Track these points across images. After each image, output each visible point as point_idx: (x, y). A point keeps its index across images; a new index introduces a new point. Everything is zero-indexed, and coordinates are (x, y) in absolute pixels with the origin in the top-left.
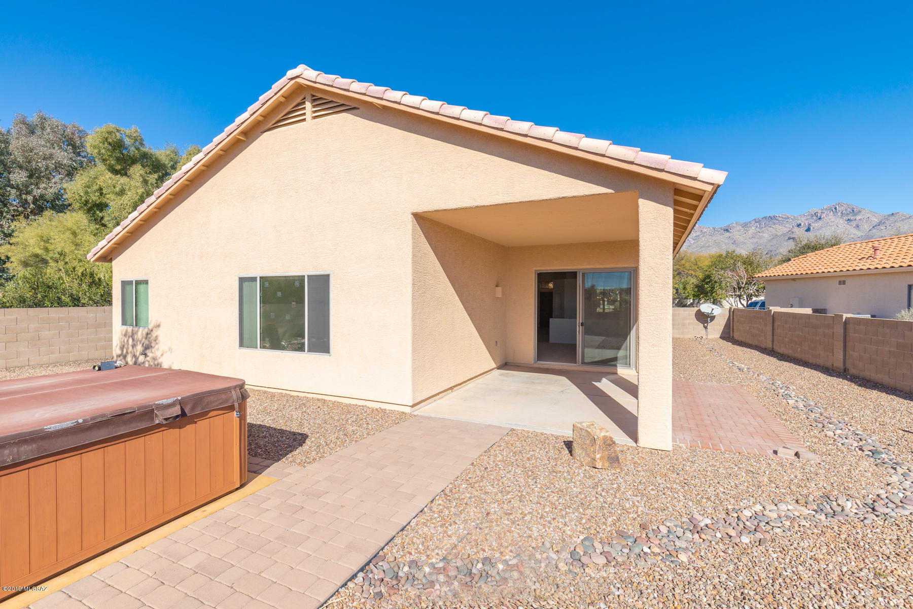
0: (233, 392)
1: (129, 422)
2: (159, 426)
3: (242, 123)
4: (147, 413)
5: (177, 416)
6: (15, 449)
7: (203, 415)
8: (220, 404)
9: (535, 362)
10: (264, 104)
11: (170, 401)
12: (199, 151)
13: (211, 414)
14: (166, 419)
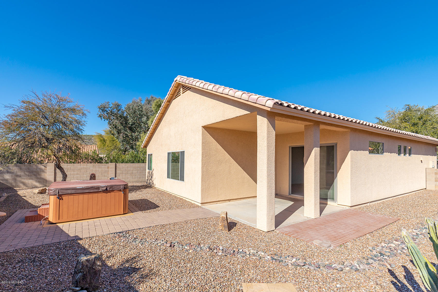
0: (122, 186)
1: (93, 189)
2: (100, 191)
3: (167, 98)
4: (98, 188)
5: (105, 190)
6: (71, 191)
7: (113, 191)
8: (118, 189)
9: (290, 194)
10: (170, 91)
11: (104, 186)
12: (159, 110)
13: (115, 191)
14: (102, 190)
